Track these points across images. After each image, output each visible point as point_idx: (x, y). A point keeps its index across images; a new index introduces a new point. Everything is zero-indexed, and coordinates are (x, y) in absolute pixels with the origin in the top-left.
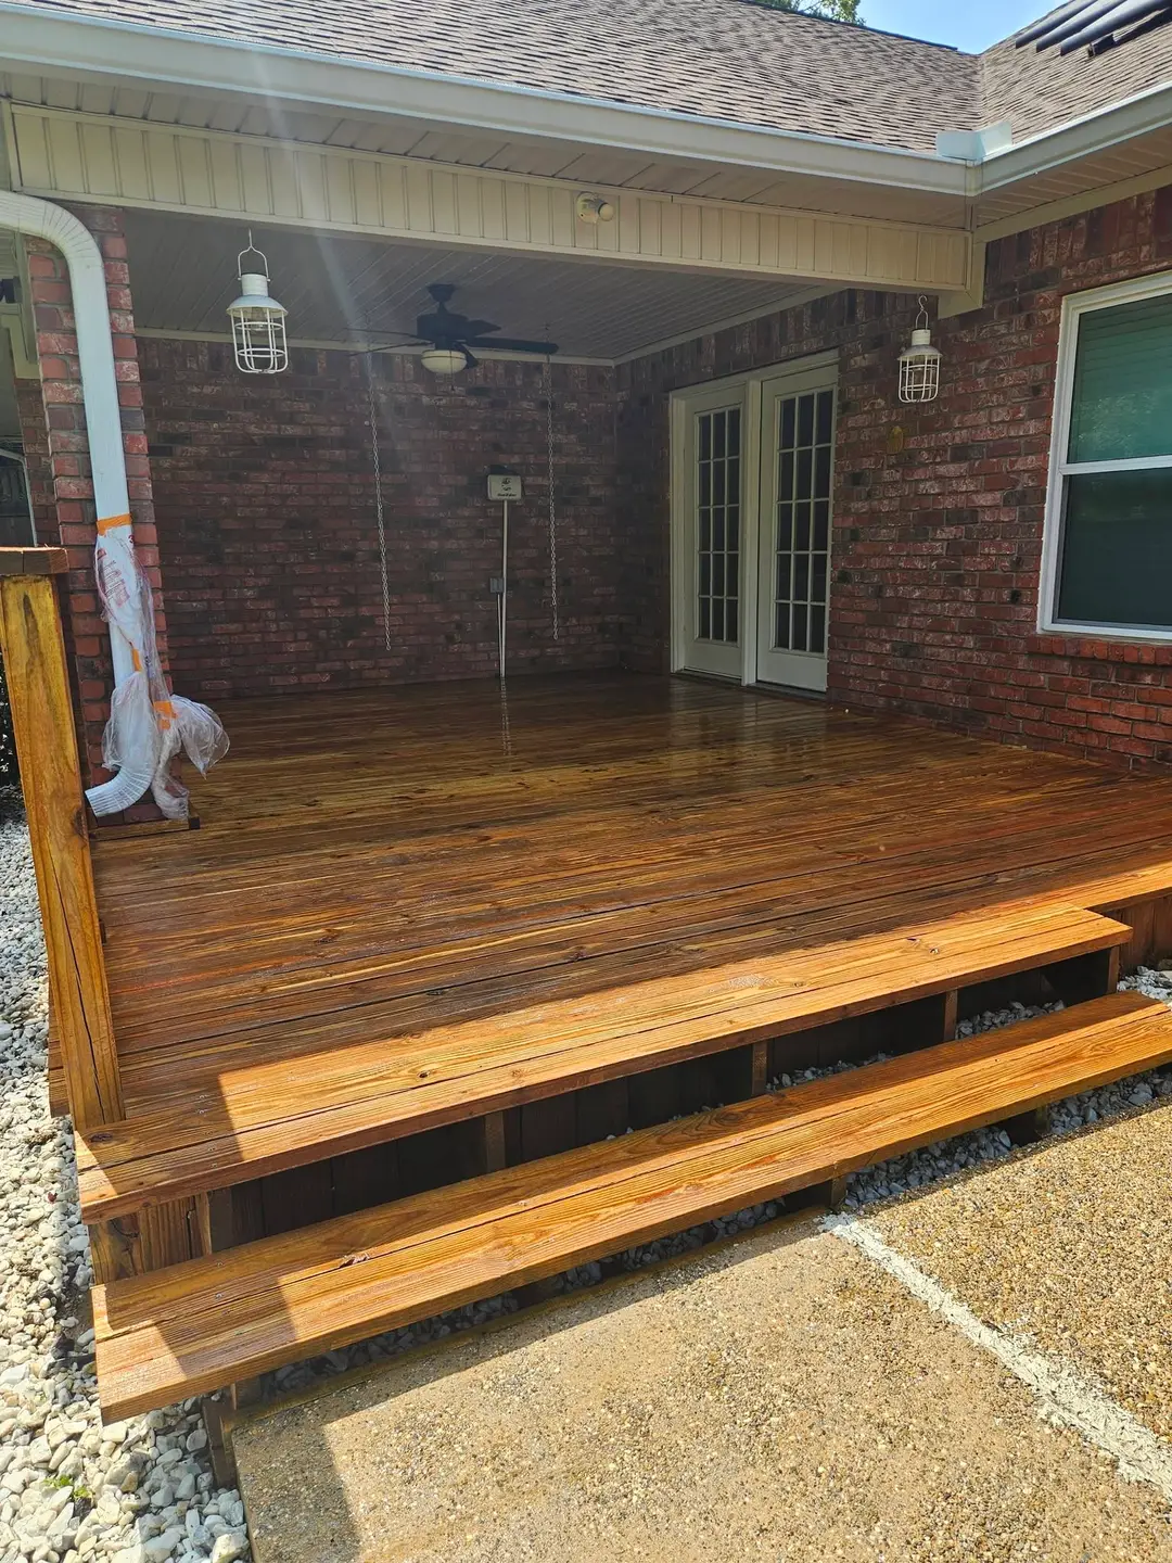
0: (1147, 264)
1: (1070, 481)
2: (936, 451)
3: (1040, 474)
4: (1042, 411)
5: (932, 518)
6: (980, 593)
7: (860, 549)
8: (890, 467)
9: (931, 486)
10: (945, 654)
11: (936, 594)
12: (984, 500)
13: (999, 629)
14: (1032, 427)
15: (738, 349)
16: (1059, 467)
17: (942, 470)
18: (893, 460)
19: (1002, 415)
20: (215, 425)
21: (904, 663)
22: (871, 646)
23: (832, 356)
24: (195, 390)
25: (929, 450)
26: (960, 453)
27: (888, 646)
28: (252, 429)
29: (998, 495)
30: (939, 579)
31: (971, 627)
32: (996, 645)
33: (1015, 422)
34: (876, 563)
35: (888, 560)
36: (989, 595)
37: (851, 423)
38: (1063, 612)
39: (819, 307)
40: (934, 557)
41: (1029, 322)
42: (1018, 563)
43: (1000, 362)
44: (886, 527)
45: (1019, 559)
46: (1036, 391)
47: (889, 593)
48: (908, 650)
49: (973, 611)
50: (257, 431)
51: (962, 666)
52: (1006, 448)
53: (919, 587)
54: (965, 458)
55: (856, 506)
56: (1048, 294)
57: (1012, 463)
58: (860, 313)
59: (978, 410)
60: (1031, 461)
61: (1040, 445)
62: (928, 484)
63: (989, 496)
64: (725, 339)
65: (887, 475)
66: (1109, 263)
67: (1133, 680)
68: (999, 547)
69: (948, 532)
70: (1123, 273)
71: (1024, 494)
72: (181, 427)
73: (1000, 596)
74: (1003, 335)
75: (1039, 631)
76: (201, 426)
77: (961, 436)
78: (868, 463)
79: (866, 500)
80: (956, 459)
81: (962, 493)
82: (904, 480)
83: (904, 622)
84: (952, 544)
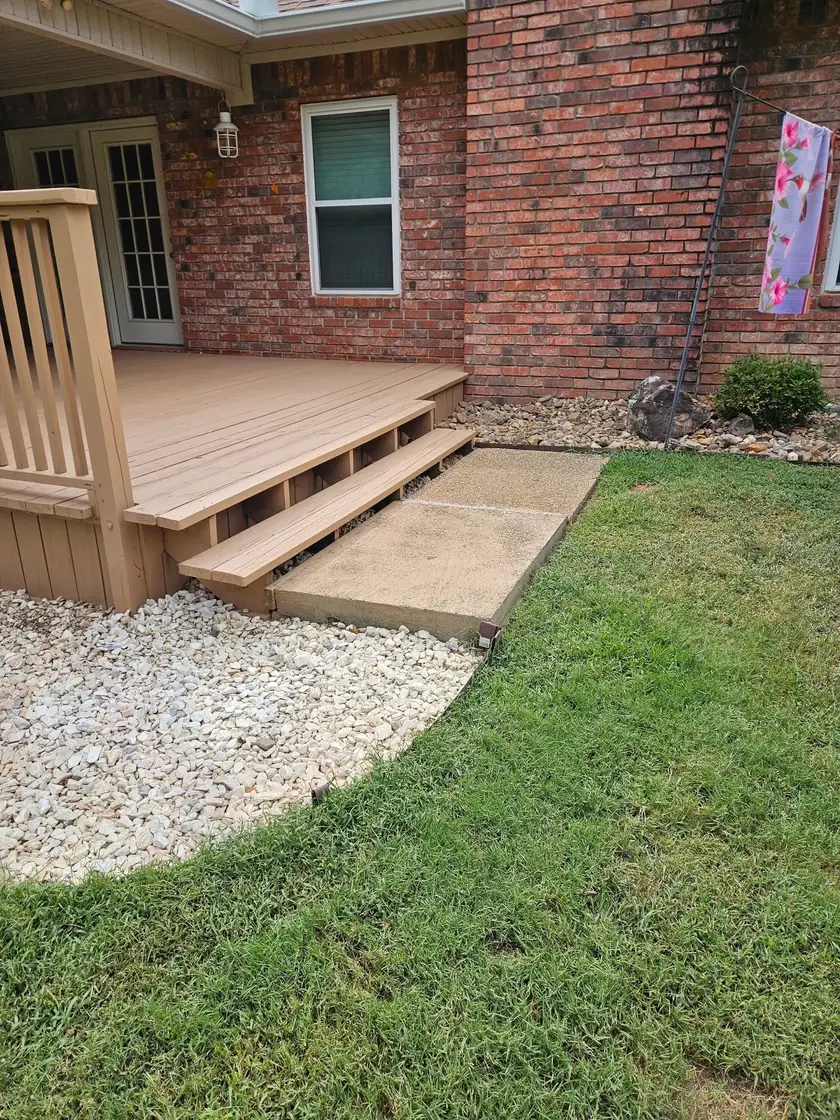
0: (346, 93)
1: (319, 210)
2: (238, 189)
3: (302, 205)
4: (298, 170)
5: (239, 232)
6: (278, 275)
7: (194, 250)
8: (206, 198)
9: (238, 211)
10: (261, 312)
11: (251, 276)
12: (272, 219)
13: (292, 295)
14: (295, 179)
15: (69, 105)
16: (312, 204)
17: (242, 200)
18: (209, 194)
19: (276, 170)
21: (237, 320)
22: (214, 311)
23: (151, 120)
25: (232, 188)
26: (253, 192)
27: (224, 310)
29: (281, 217)
30: (251, 267)
31: (274, 295)
32: (292, 304)
33: (284, 175)
34: (207, 258)
35: (215, 256)
36: (284, 276)
37: (173, 167)
38: (324, 284)
39: (136, 85)
40: (245, 254)
41: (284, 115)
42: (297, 257)
43: (270, 139)
44: (211, 236)
45: (298, 254)
46: (294, 158)
47: (219, 277)
48: (236, 312)
49: (275, 286)
51: (274, 318)
52: (283, 190)
53: (240, 272)
54: (256, 195)
55: (186, 222)
56: (293, 102)
57: (286, 199)
58: (168, 94)
59: (261, 165)
60: (297, 198)
61: (300, 190)
62: (235, 209)
63: (275, 217)
64: (55, 97)
65: (205, 203)
66: (325, 89)
67: (367, 316)
68: (285, 247)
69: (255, 239)
70: (333, 97)
71: (295, 217)
73: (290, 276)
74: (269, 123)
75: (313, 295)
77: (252, 181)
78: (191, 195)
79: (193, 218)
80: (251, 194)
81: (258, 215)
82: (218, 206)
83: (232, 294)
84: (256, 246)
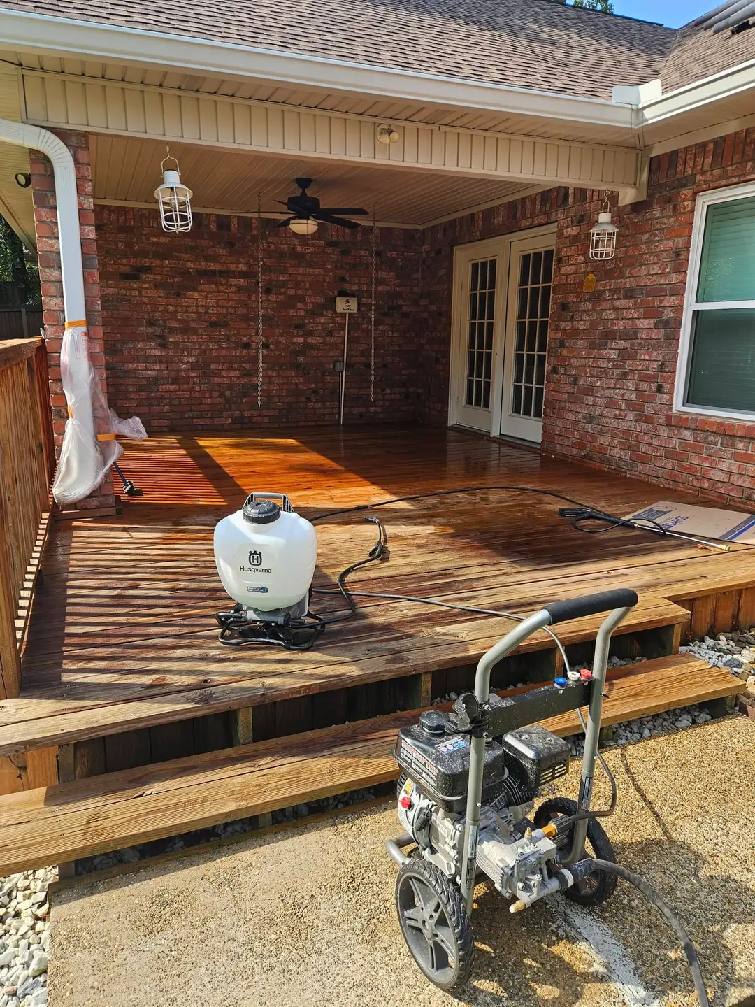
0: (750, 173)
1: (696, 314)
2: (613, 292)
3: (679, 308)
4: (681, 268)
5: (610, 335)
6: (637, 385)
7: (565, 352)
8: (585, 301)
9: (611, 314)
10: (614, 423)
11: (611, 384)
12: (643, 323)
13: (648, 409)
14: (674, 278)
15: (496, 221)
16: (690, 305)
17: (617, 303)
18: (587, 296)
19: (656, 269)
20: (167, 262)
21: (590, 428)
22: (571, 416)
23: (553, 227)
24: (155, 239)
25: (610, 290)
26: (629, 293)
27: (580, 416)
28: (189, 264)
29: (652, 321)
30: (613, 374)
31: (631, 406)
32: (647, 419)
33: (664, 274)
34: (575, 362)
35: (582, 360)
36: (644, 386)
37: (563, 271)
38: (690, 399)
39: (546, 196)
40: (610, 360)
41: (675, 208)
42: (662, 366)
43: (655, 235)
44: (582, 339)
45: (663, 364)
46: (678, 254)
47: (582, 382)
48: (590, 420)
49: (633, 396)
50: (192, 266)
51: (626, 432)
52: (658, 292)
53: (601, 378)
54: (631, 297)
55: (563, 325)
56: (688, 192)
57: (661, 301)
58: (570, 200)
59: (641, 265)
60: (673, 300)
61: (679, 291)
62: (609, 312)
63: (646, 321)
64: (489, 214)
65: (583, 306)
66: (725, 172)
67: (733, 446)
68: (650, 356)
69: (621, 344)
70: (735, 180)
71: (667, 322)
72: (145, 262)
73: (650, 388)
74: (659, 218)
75: (674, 411)
76: (158, 262)
77: (630, 282)
78: (572, 297)
79: (569, 321)
80: (626, 297)
81: (630, 319)
82: (594, 309)
83: (589, 400)
84: (622, 352)
